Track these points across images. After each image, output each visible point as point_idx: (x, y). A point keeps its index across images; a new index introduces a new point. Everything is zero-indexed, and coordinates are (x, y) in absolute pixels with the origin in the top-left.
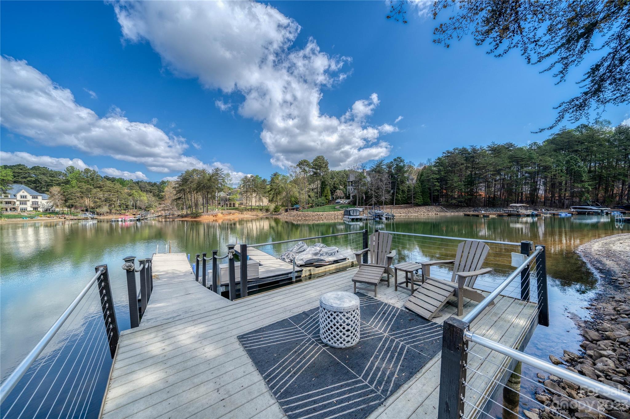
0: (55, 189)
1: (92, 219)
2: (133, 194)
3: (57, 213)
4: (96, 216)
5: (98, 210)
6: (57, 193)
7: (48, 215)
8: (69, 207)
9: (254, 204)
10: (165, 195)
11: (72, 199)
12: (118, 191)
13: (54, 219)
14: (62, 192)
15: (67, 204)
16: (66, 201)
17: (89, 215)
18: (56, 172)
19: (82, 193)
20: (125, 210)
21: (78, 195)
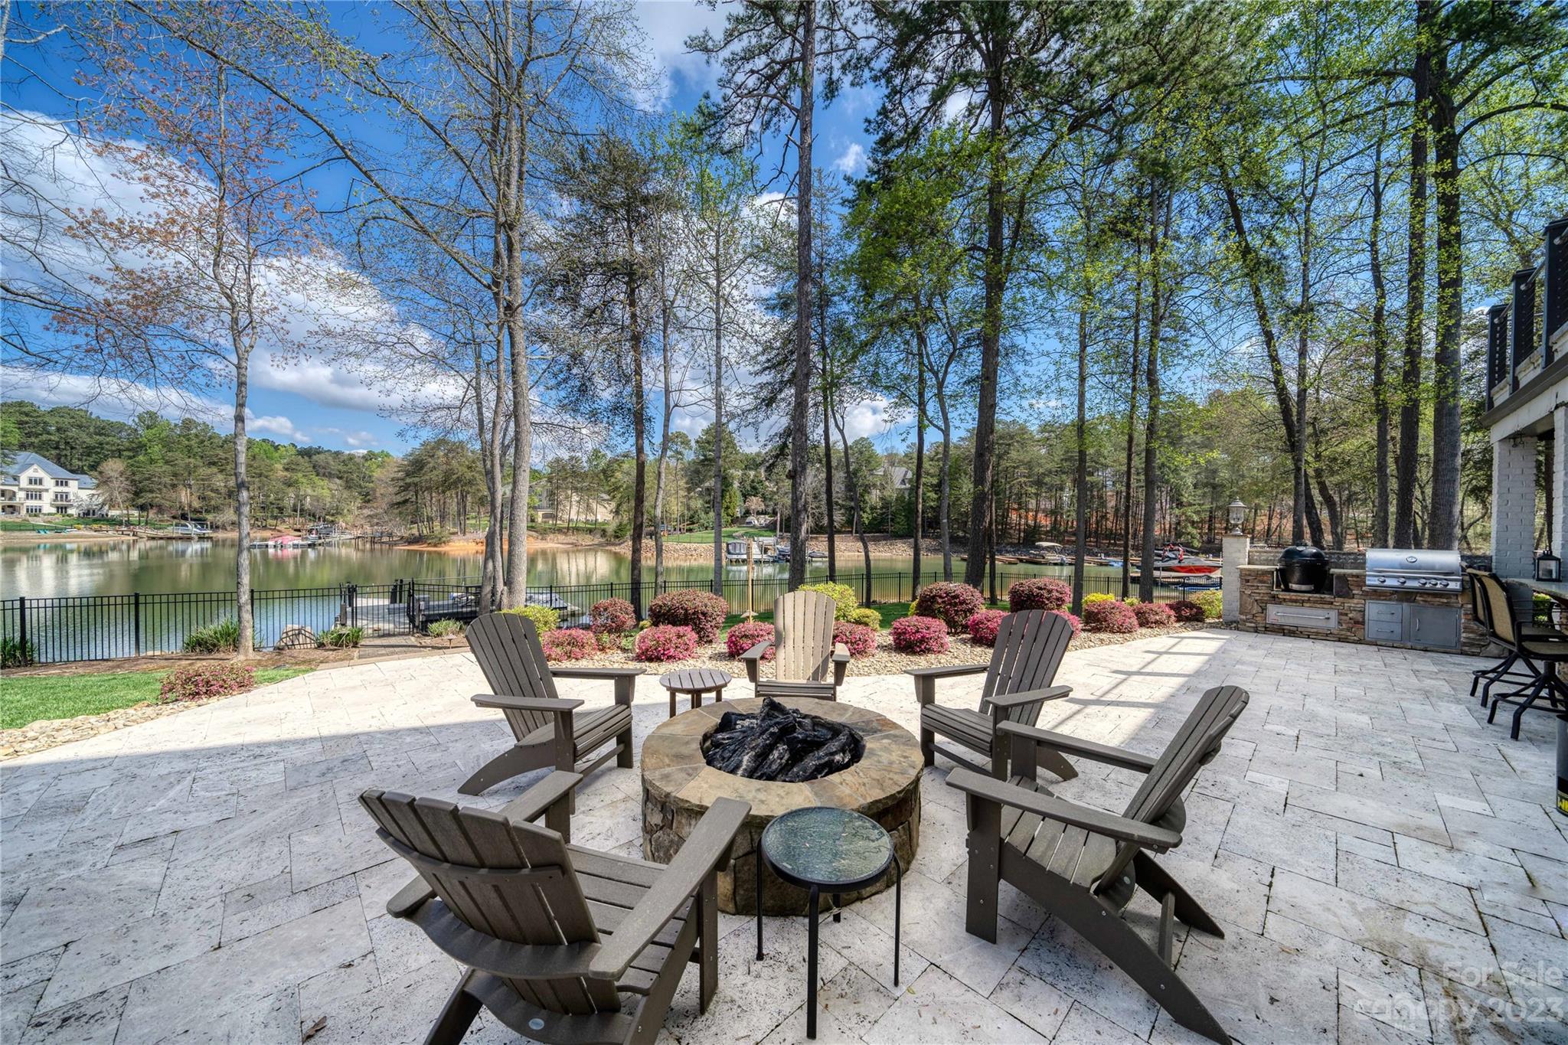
0: (113, 467)
1: (201, 538)
2: (296, 482)
3: (114, 522)
4: (208, 532)
5: (210, 517)
6: (115, 475)
7: (95, 526)
8: (142, 508)
9: (574, 516)
10: (374, 490)
11: (151, 491)
12: (260, 475)
13: (109, 536)
14: (129, 473)
15: (141, 501)
16: (137, 494)
17: (192, 529)
18: (111, 424)
19: (175, 475)
20: (276, 518)
21: (167, 480)
